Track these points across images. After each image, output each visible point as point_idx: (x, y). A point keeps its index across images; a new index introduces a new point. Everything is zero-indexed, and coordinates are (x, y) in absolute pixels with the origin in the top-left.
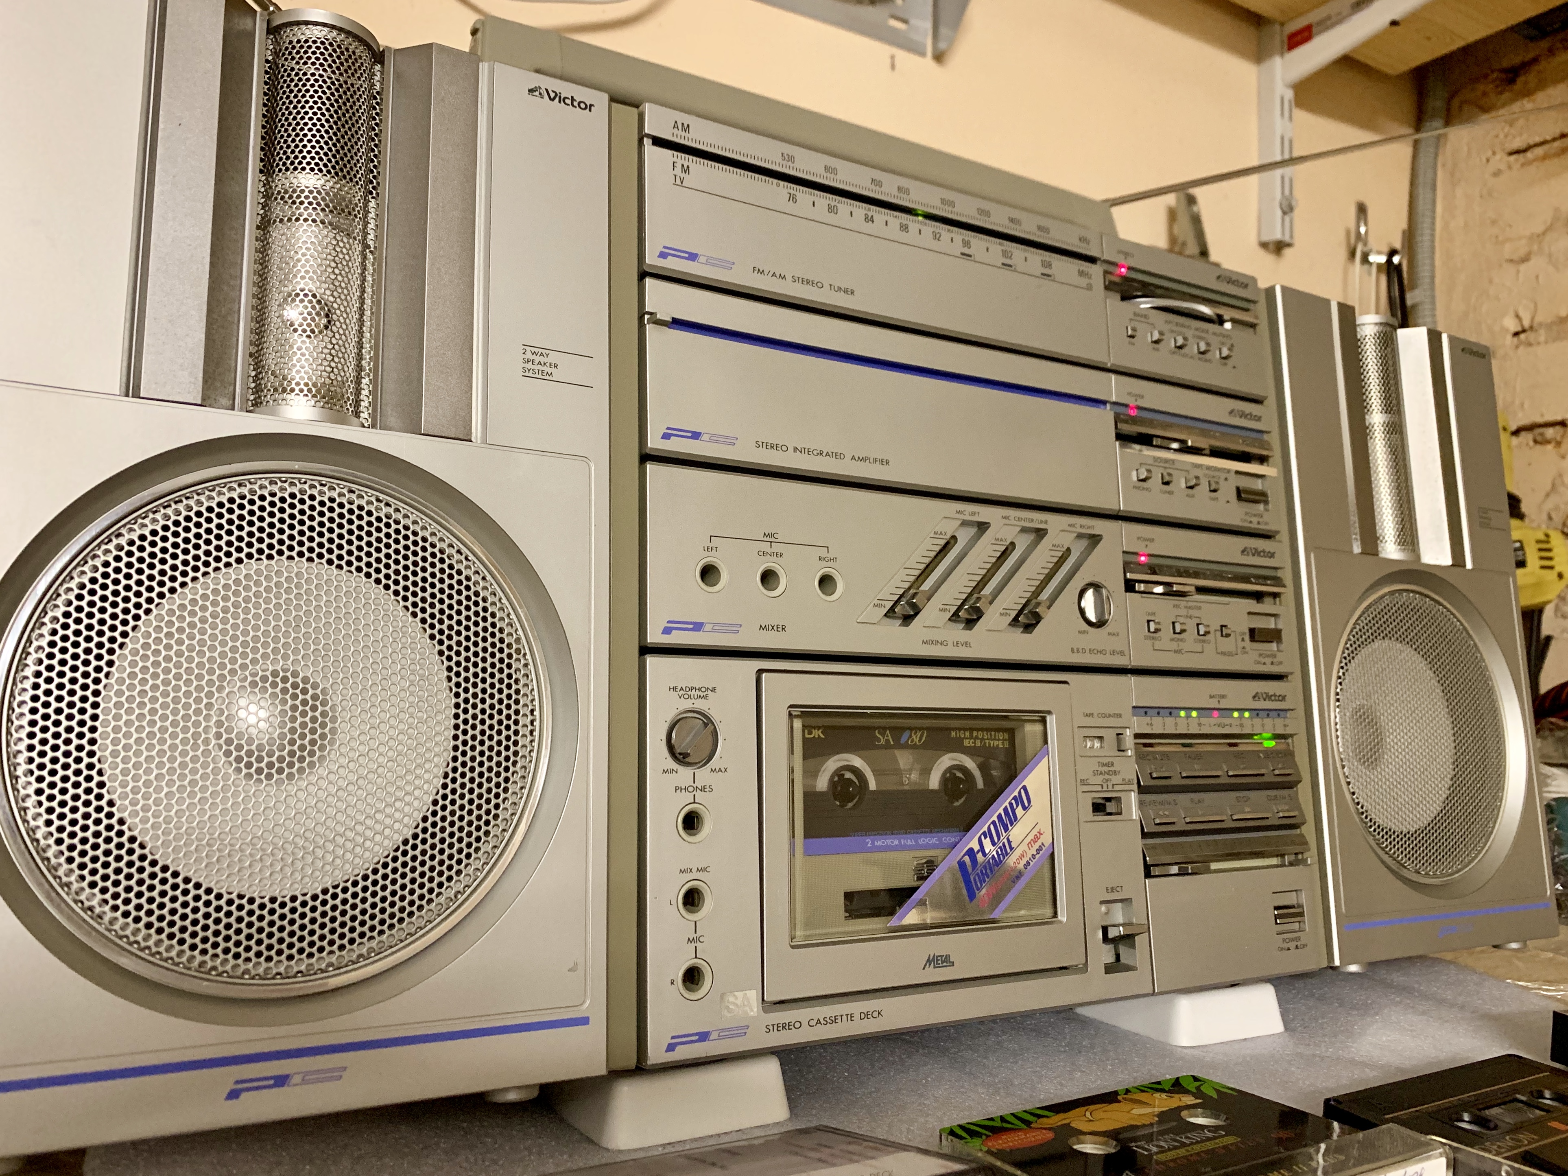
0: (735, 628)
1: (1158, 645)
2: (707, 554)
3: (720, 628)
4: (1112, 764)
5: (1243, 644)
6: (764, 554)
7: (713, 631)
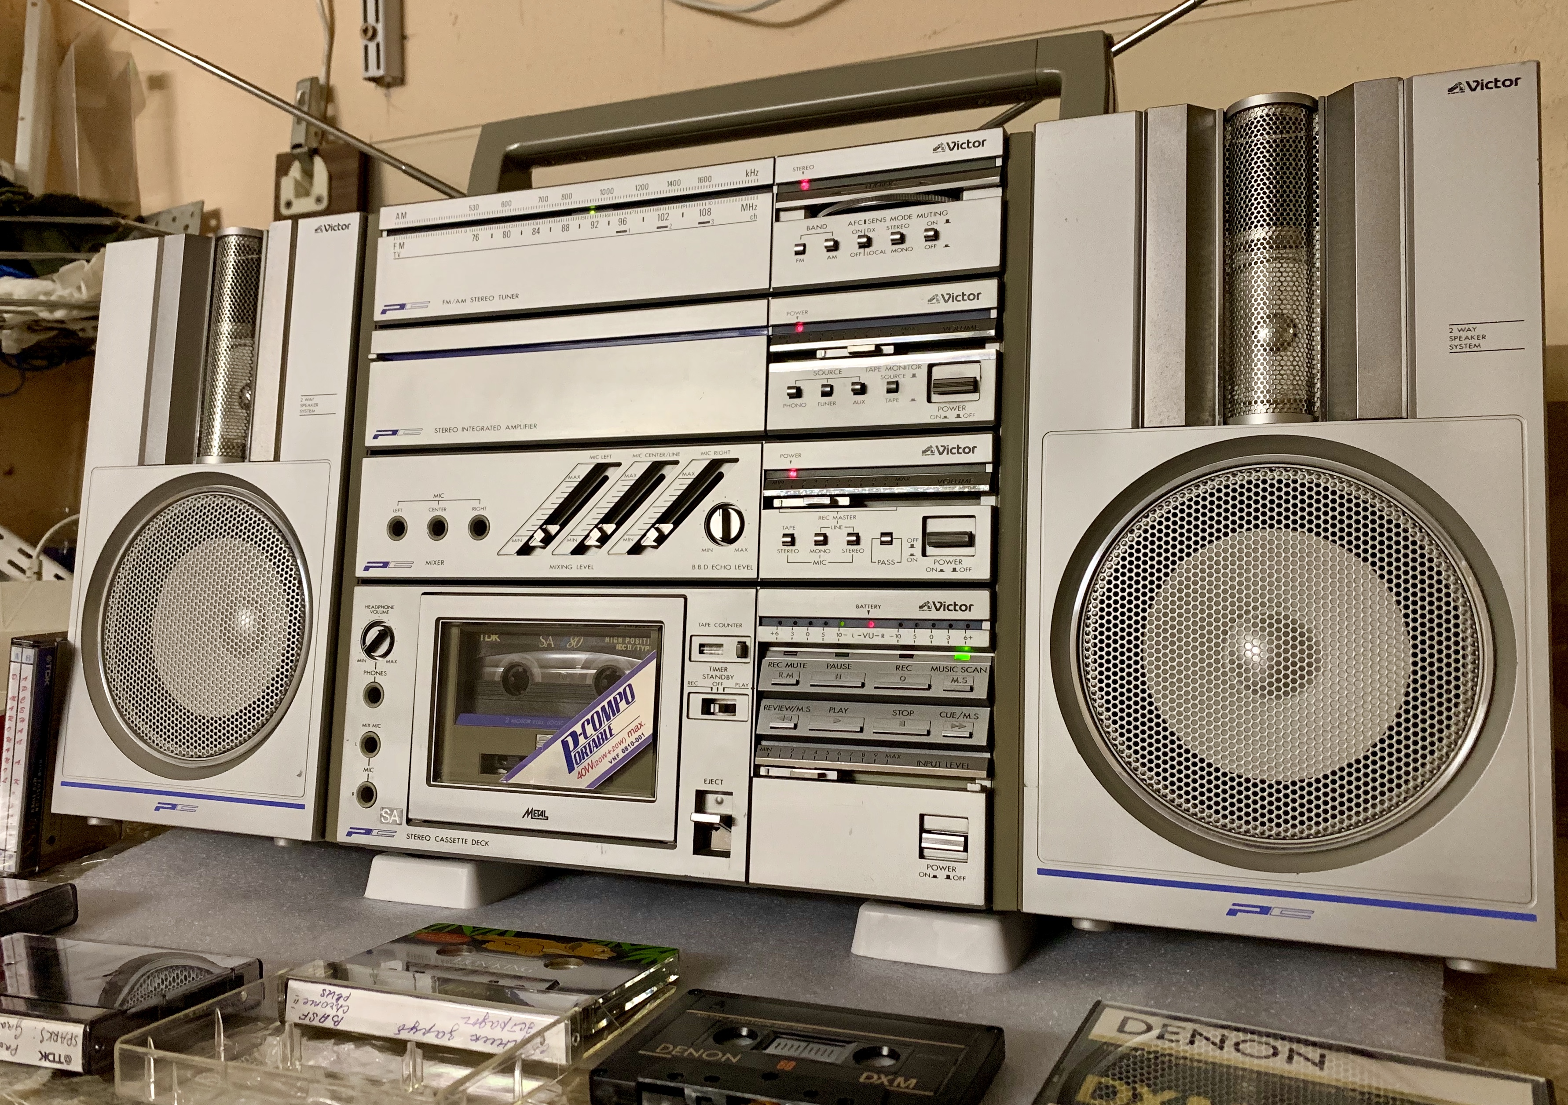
0: (409, 565)
1: (792, 557)
2: (396, 514)
3: (399, 566)
4: (726, 669)
5: (912, 551)
6: (434, 510)
7: (396, 567)
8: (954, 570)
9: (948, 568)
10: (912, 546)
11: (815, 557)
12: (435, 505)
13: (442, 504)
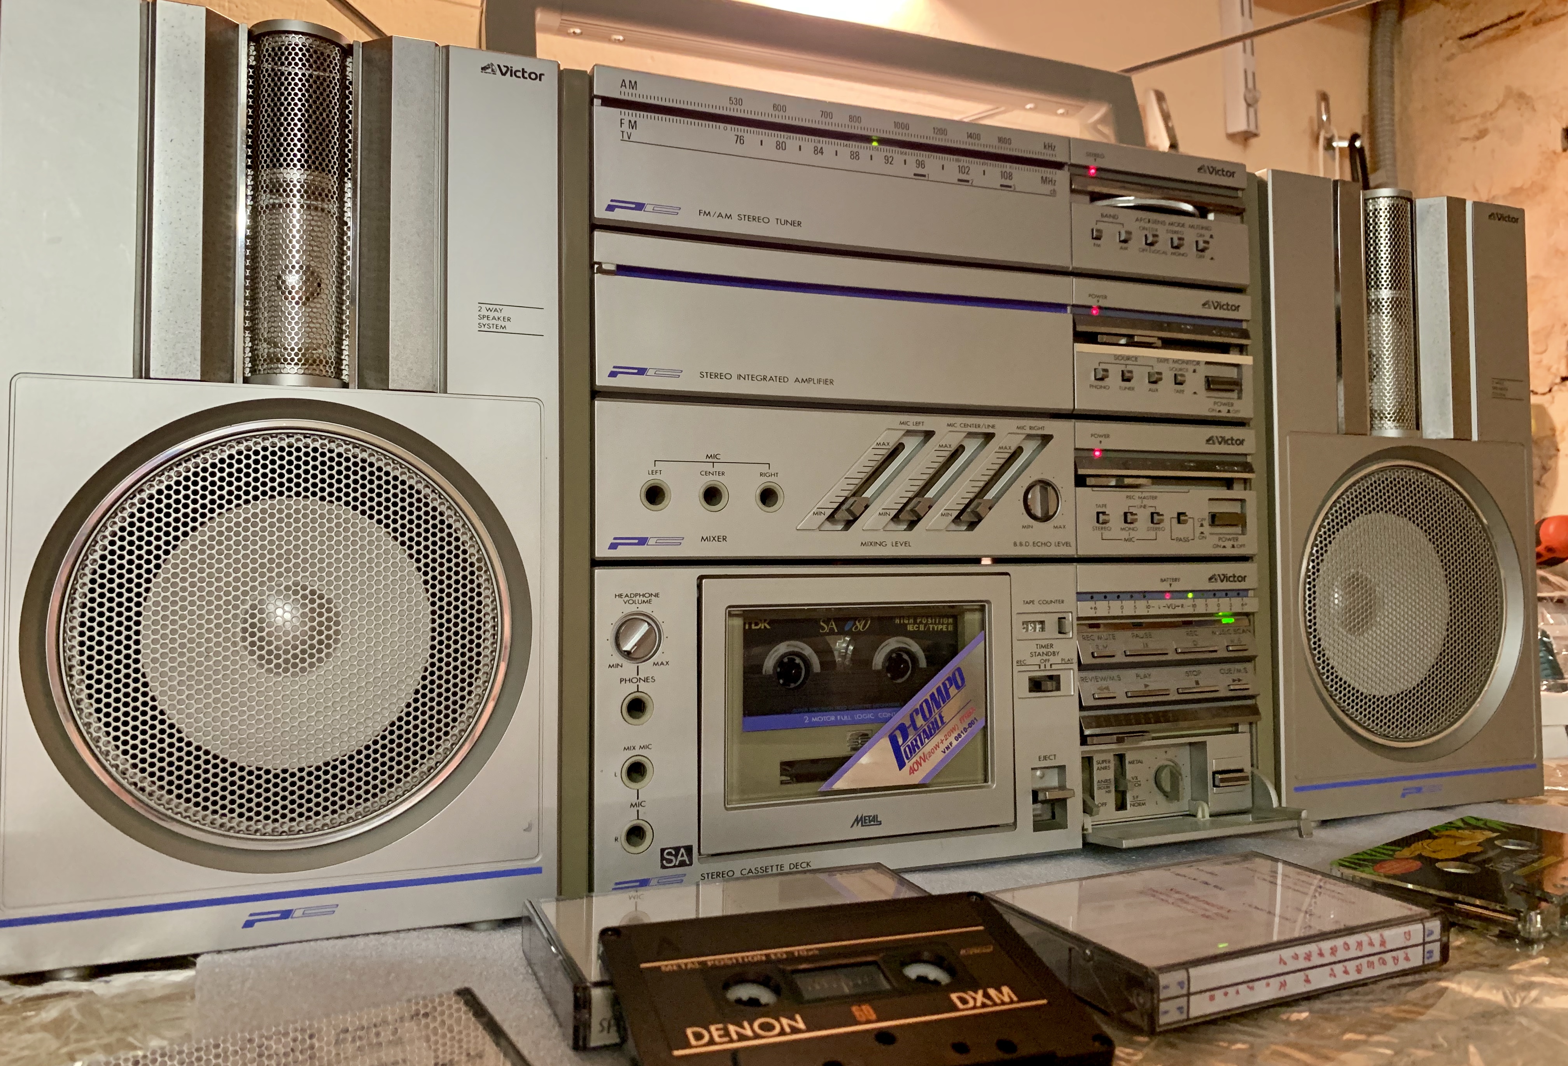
0: (677, 541)
1: (1107, 534)
2: (652, 477)
3: (662, 541)
4: (1052, 646)
5: (1202, 529)
6: (707, 473)
7: (657, 544)
8: (1233, 546)
9: (1229, 544)
10: (1202, 525)
11: (1125, 535)
12: (708, 467)
13: (718, 467)
